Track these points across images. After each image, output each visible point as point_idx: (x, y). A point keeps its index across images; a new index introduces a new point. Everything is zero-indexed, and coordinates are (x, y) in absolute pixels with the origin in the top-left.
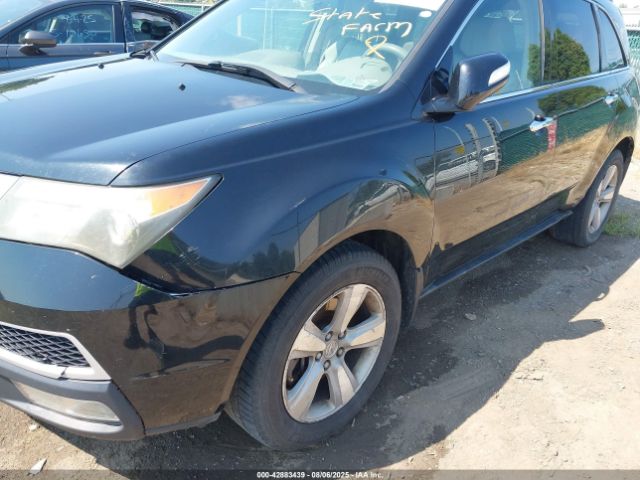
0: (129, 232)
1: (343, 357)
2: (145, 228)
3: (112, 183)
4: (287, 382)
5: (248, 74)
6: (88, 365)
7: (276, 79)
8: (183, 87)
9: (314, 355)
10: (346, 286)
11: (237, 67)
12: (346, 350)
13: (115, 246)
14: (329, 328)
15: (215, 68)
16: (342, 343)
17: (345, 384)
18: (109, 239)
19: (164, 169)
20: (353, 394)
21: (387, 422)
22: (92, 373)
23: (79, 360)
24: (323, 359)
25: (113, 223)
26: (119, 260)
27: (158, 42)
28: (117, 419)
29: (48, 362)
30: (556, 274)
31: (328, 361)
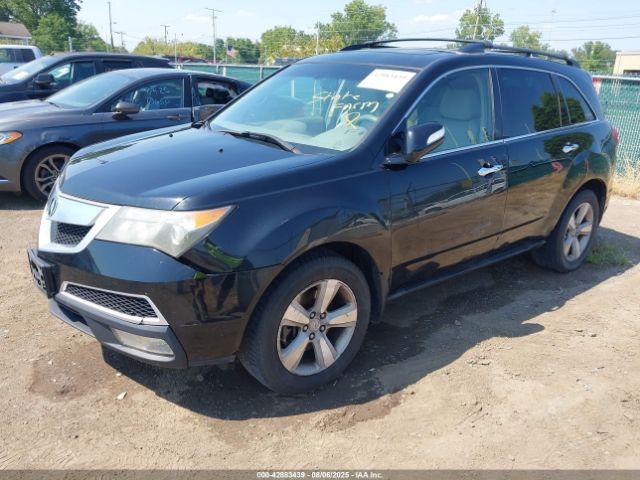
0: (183, 237)
1: (325, 333)
2: (191, 234)
3: (174, 208)
4: (282, 342)
5: (267, 140)
6: (156, 316)
7: (282, 143)
8: (221, 151)
9: (302, 327)
10: (323, 279)
11: (260, 136)
12: (327, 328)
13: (175, 246)
14: (313, 310)
15: (246, 136)
16: (324, 322)
17: (326, 353)
18: (171, 241)
19: (203, 201)
20: (333, 361)
21: (360, 384)
22: (158, 321)
23: (152, 314)
24: (309, 332)
25: (174, 231)
26: (176, 254)
27: (224, 105)
28: (172, 353)
29: (134, 314)
30: (531, 293)
31: (313, 334)
